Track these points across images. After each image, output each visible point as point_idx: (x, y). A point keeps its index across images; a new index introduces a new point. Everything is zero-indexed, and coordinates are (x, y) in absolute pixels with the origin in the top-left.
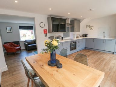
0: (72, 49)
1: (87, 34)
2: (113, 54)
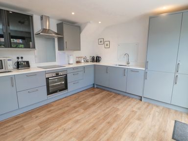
0: (50, 91)
1: (99, 57)
2: (141, 100)
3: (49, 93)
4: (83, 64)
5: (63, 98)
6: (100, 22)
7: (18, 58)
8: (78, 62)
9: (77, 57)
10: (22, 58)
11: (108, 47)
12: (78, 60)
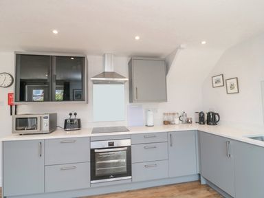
3: (94, 176)
4: (178, 127)
5: (122, 193)
6: (204, 43)
7: (71, 114)
8: (166, 123)
9: (164, 114)
10: (75, 114)
11: (236, 90)
12: (166, 119)
